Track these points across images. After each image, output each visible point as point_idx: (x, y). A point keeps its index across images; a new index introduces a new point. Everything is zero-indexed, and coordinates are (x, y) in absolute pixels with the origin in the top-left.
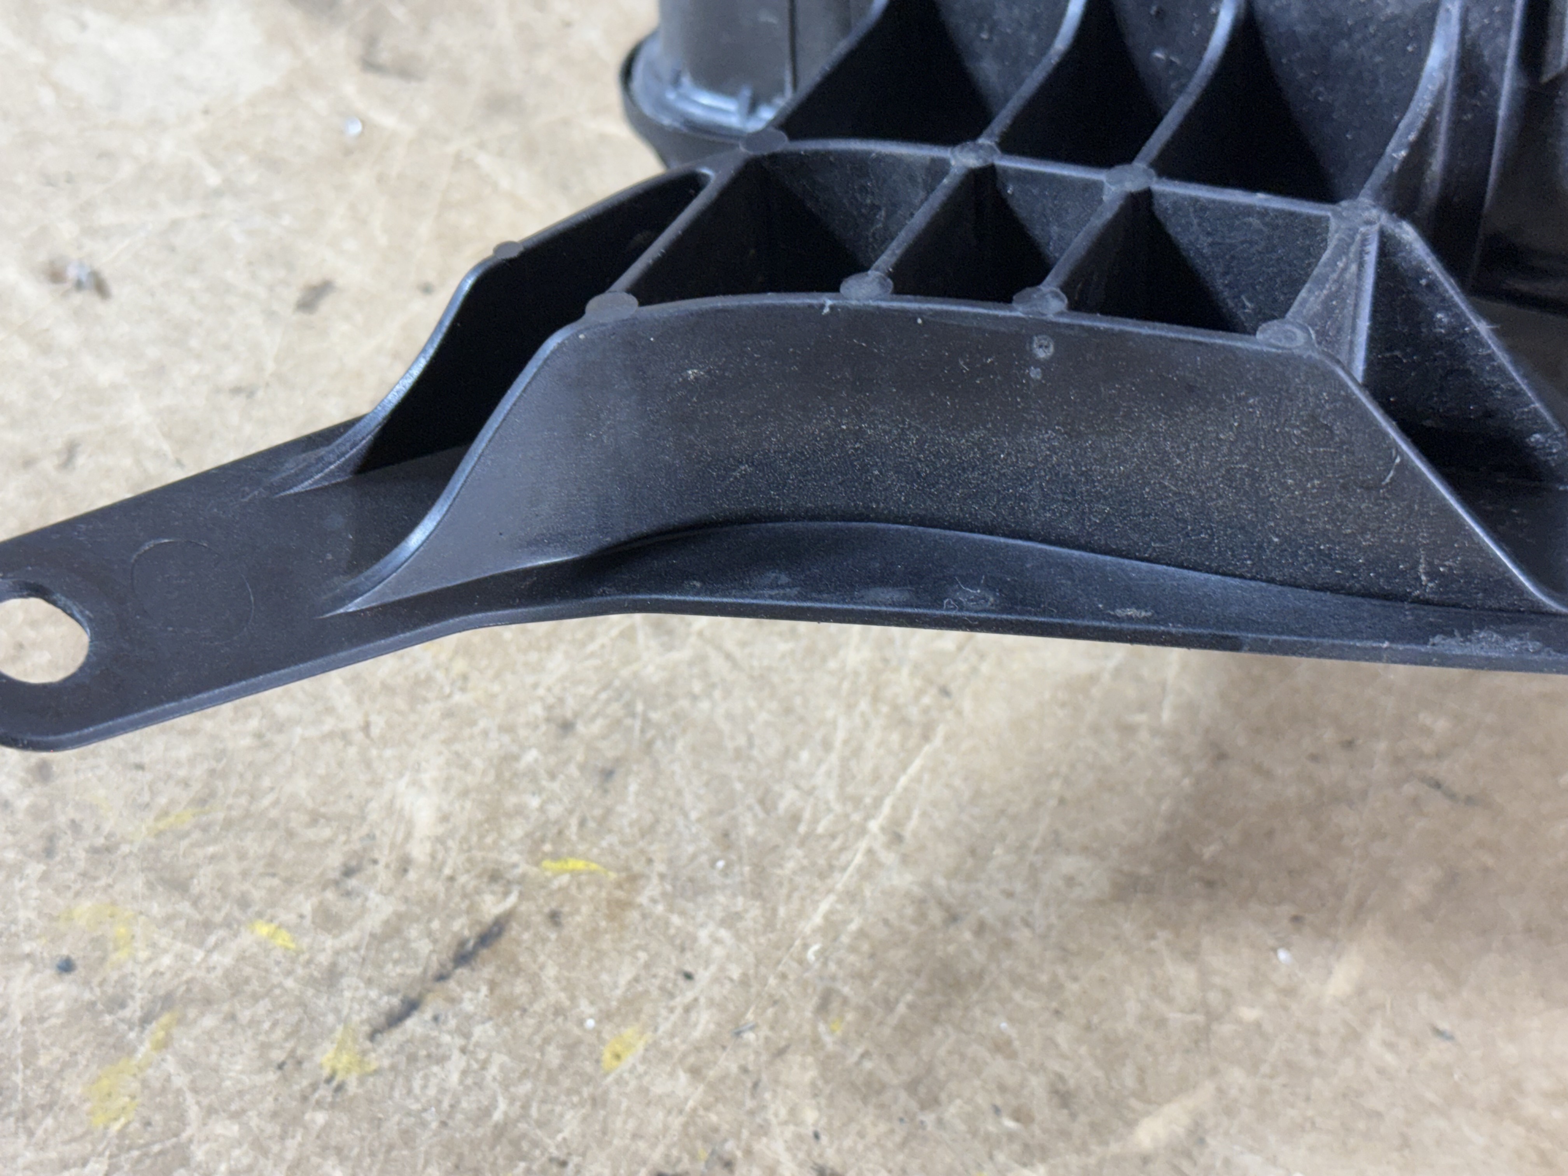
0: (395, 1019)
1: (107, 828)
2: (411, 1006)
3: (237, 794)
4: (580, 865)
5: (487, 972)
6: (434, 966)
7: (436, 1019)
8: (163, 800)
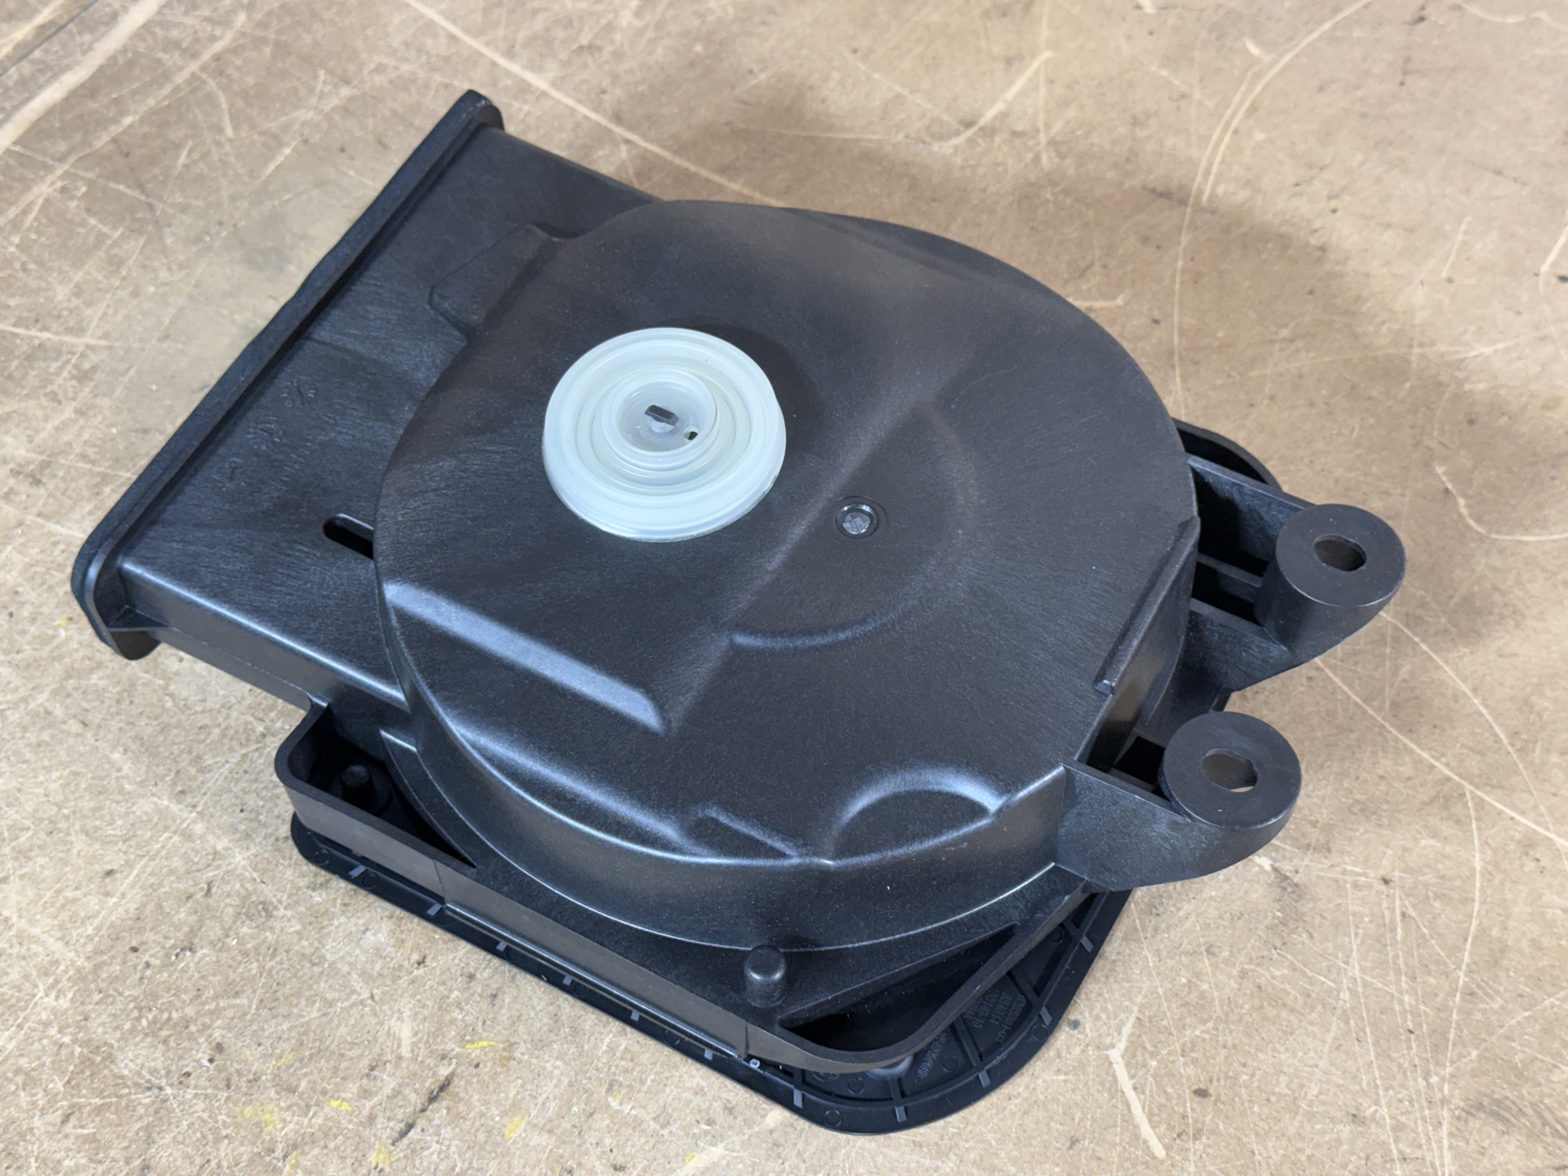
0: (403, 1134)
1: (254, 1069)
2: (410, 1126)
3: (315, 1041)
4: (485, 1043)
5: (444, 1104)
6: (419, 1106)
7: (423, 1130)
8: (278, 1051)
